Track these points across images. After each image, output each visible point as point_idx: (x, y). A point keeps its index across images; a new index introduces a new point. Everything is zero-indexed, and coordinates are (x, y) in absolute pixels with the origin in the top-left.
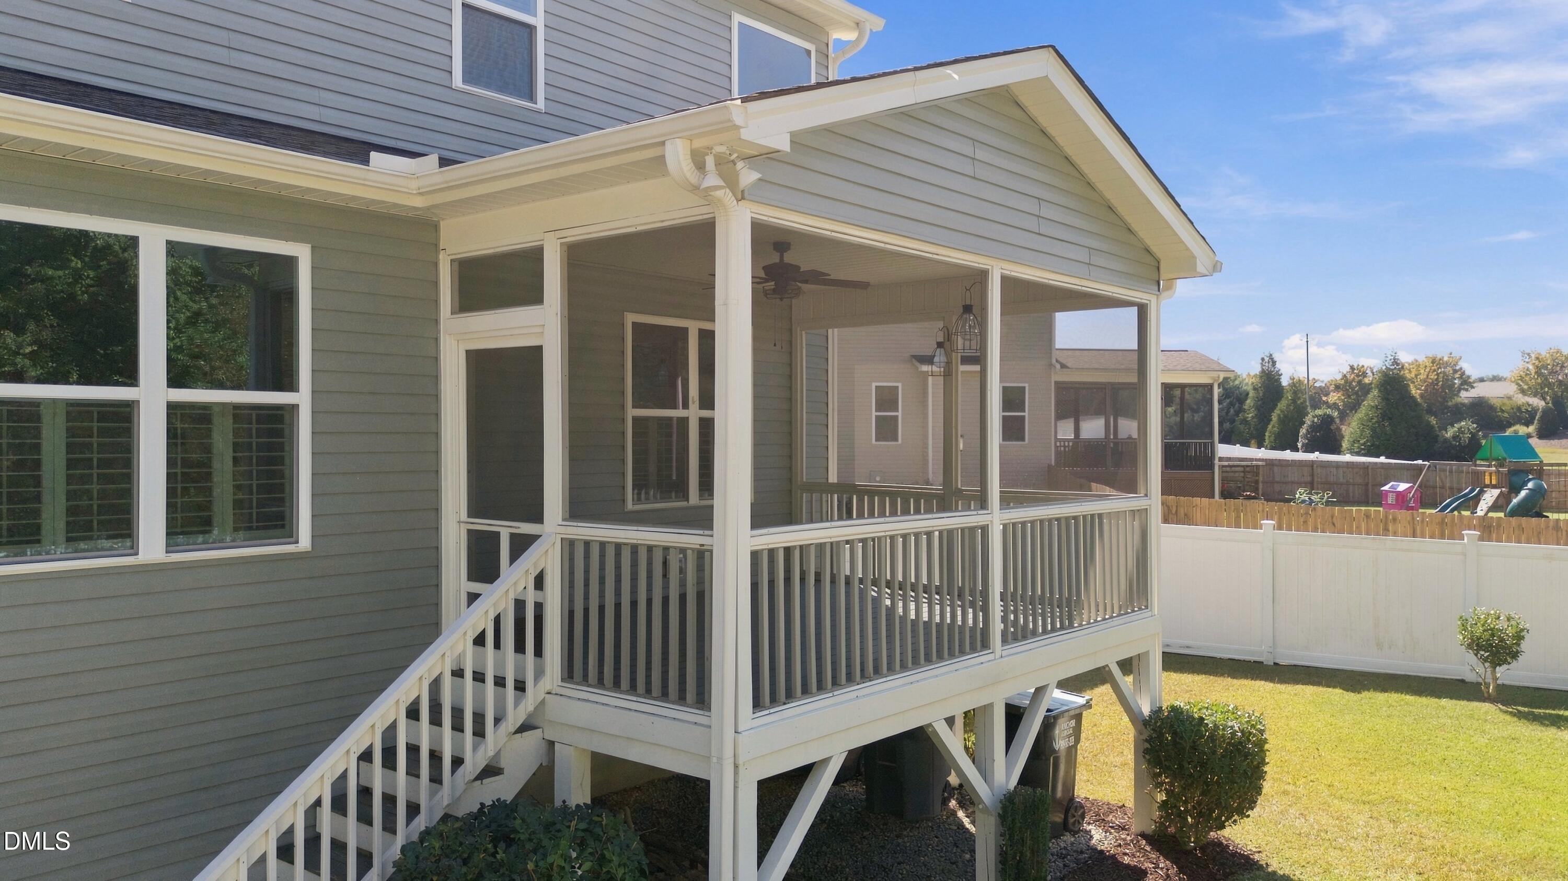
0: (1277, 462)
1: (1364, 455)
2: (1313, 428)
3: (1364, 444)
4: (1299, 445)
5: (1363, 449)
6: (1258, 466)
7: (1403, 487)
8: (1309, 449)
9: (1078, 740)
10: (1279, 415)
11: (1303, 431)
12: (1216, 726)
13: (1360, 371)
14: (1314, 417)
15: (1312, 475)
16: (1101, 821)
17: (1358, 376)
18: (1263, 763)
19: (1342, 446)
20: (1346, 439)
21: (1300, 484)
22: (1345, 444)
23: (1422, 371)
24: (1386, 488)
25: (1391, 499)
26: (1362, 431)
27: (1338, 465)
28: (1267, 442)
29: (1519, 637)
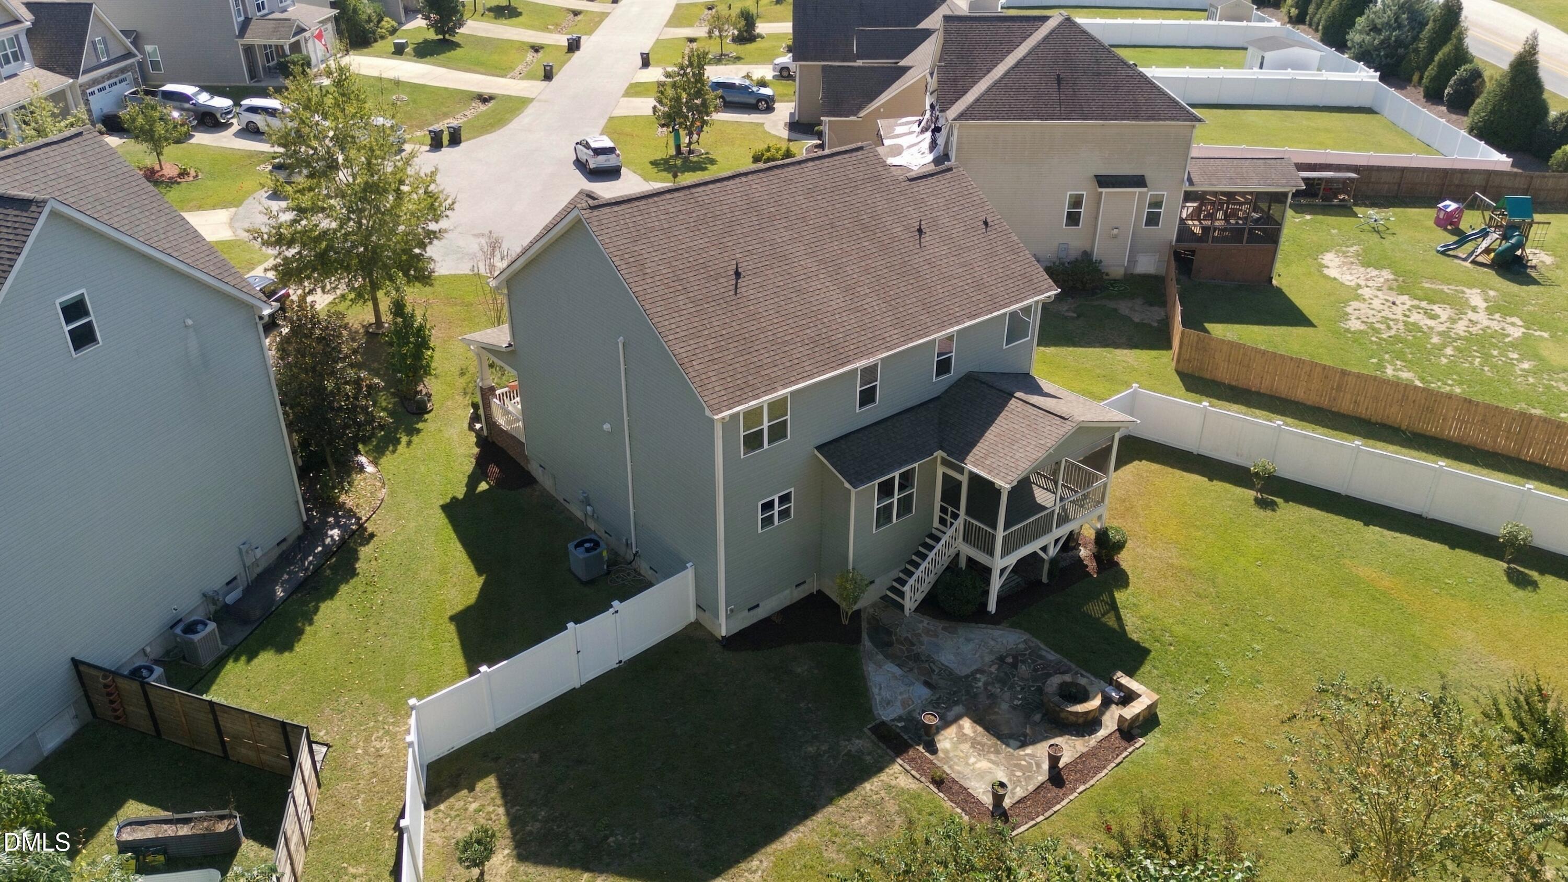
2: (1461, 81)
3: (1482, 117)
4: (1446, 93)
5: (1481, 121)
7: (1452, 207)
10: (1440, 59)
11: (1452, 82)
14: (1464, 70)
15: (1401, 178)
21: (1390, 184)
25: (1442, 215)
26: (1486, 105)
28: (1424, 81)
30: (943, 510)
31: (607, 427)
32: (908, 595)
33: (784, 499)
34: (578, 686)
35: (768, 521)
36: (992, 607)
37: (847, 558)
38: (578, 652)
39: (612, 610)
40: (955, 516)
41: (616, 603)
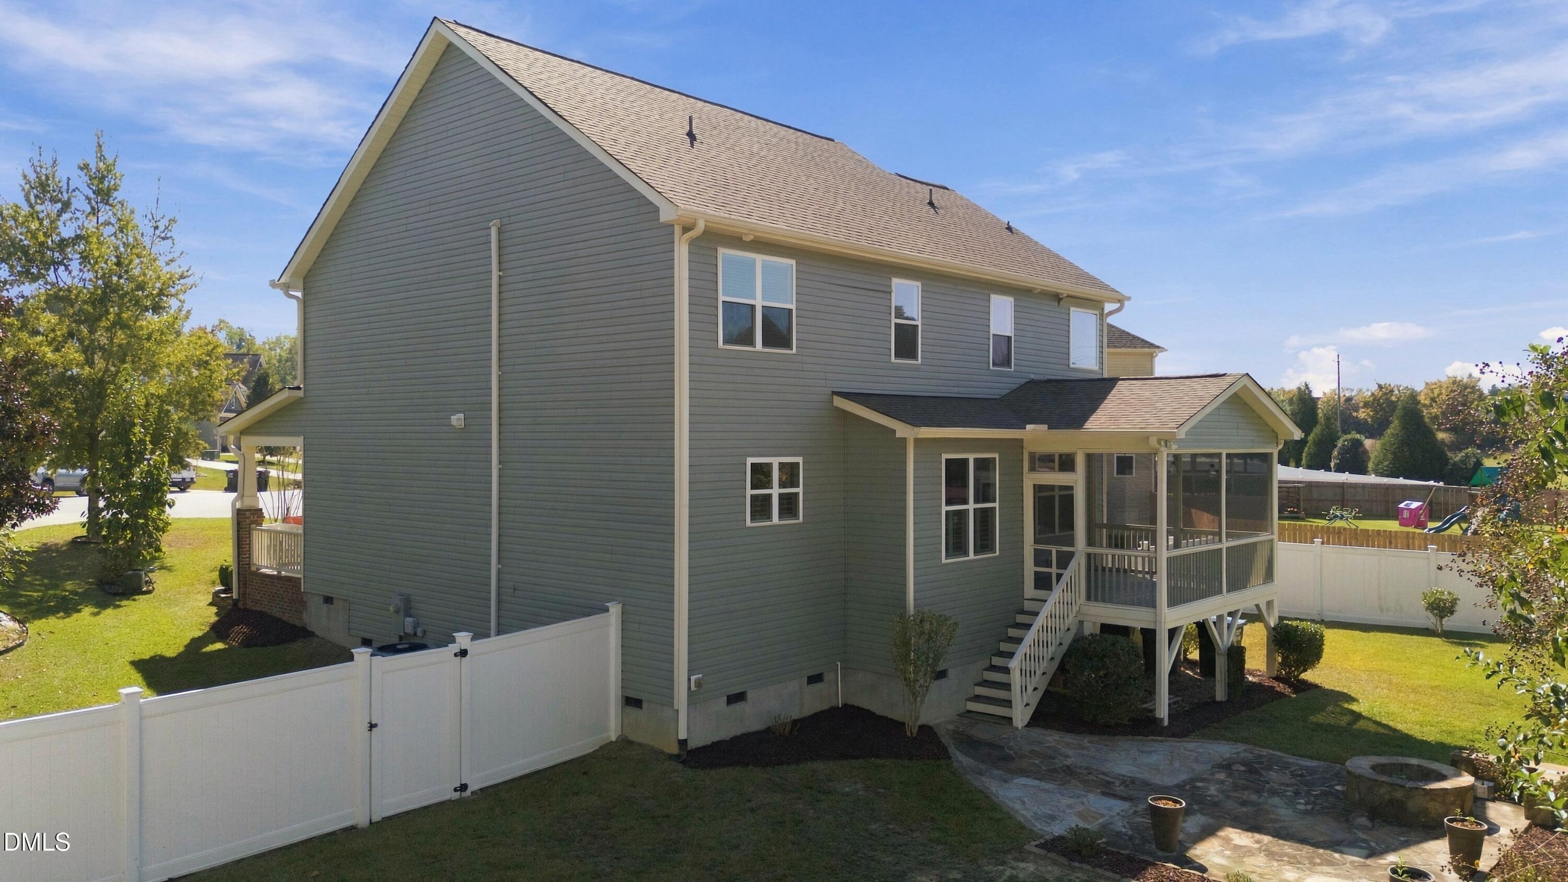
0: (1314, 484)
1: (1387, 476)
2: (1344, 451)
3: (1387, 466)
4: (1332, 464)
5: (1386, 470)
6: (1298, 488)
7: (1415, 505)
8: (1340, 469)
9: (1242, 638)
10: (1314, 438)
11: (1335, 453)
12: (1303, 628)
13: (1387, 389)
14: (1345, 441)
15: (1343, 494)
16: (1250, 674)
17: (1386, 394)
18: (1323, 644)
19: (1367, 467)
20: (1372, 460)
21: (1334, 502)
22: (1371, 465)
23: (1444, 391)
24: (1402, 505)
25: (1406, 514)
26: (1385, 455)
27: (1364, 486)
28: (1304, 462)
29: (1454, 602)
30: (1041, 558)
31: (457, 420)
32: (1016, 679)
33: (790, 474)
34: (361, 820)
35: (761, 507)
36: (1163, 711)
37: (904, 592)
38: (372, 726)
39: (453, 648)
40: (1065, 560)
41: (463, 639)
